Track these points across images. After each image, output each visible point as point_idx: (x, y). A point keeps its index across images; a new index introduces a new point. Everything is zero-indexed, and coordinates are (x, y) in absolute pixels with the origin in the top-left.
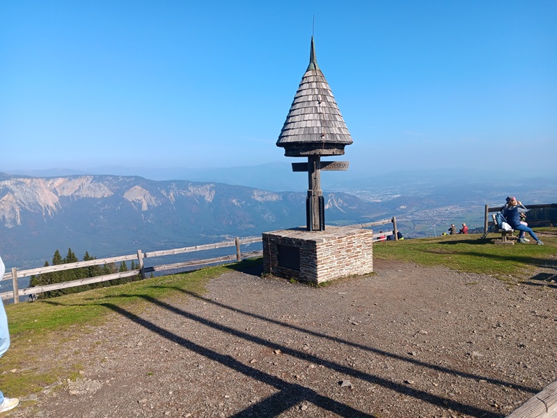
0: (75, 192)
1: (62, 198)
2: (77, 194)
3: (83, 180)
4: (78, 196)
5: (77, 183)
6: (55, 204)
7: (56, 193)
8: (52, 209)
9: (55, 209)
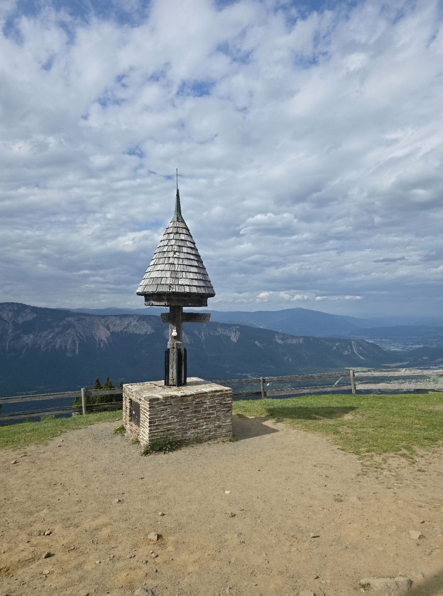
0: (124, 329)
1: (113, 333)
2: (125, 330)
3: (131, 319)
4: (126, 332)
5: (126, 322)
6: (107, 338)
7: (108, 329)
8: (105, 343)
9: (106, 342)
